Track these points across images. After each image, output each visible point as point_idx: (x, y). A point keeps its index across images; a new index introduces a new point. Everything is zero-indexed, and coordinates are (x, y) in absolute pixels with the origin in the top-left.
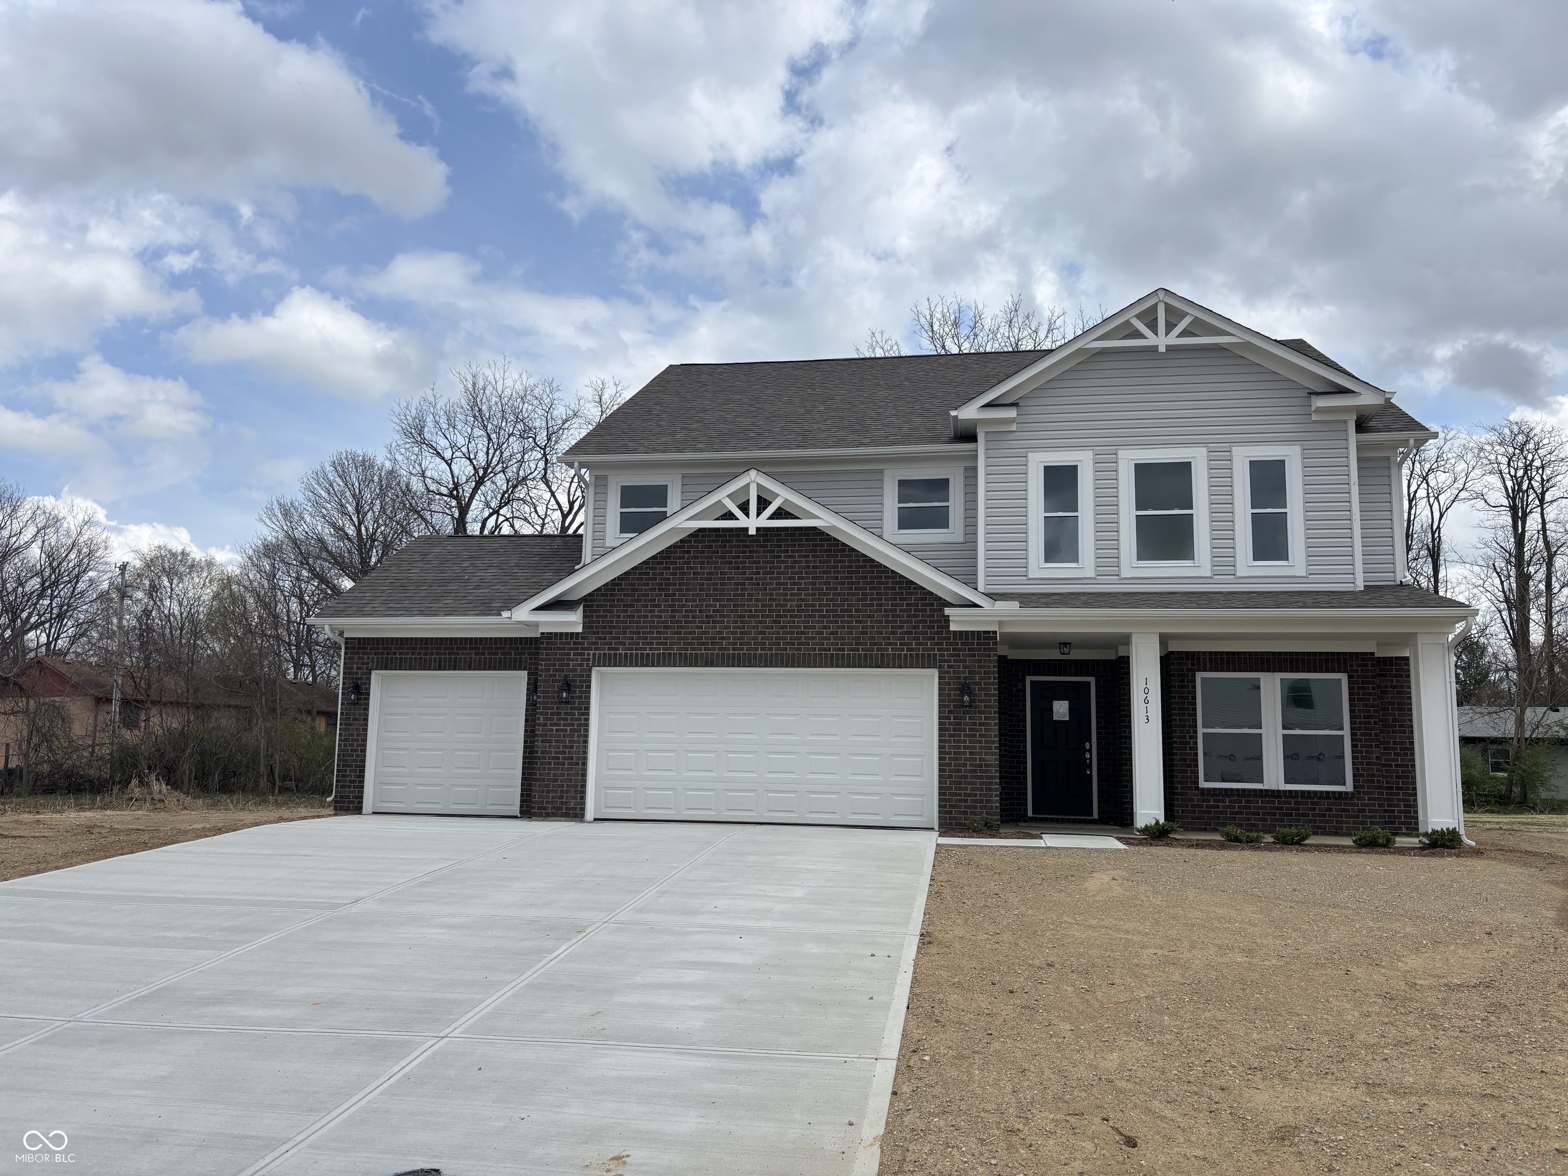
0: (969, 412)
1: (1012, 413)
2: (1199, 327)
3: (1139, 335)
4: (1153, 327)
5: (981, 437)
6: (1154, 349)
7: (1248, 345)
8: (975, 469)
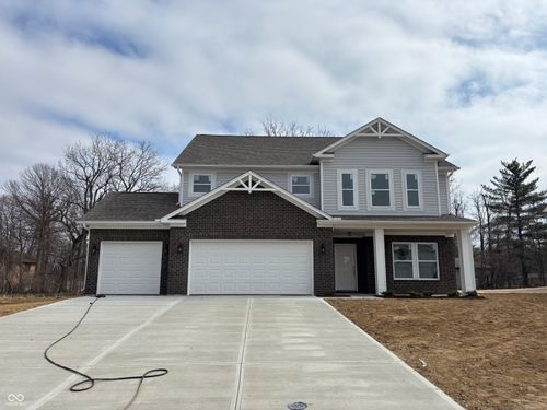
0: (318, 155)
1: (332, 156)
2: (391, 131)
3: (372, 132)
4: (377, 129)
5: (322, 164)
6: (377, 137)
7: (406, 137)
8: (319, 174)
